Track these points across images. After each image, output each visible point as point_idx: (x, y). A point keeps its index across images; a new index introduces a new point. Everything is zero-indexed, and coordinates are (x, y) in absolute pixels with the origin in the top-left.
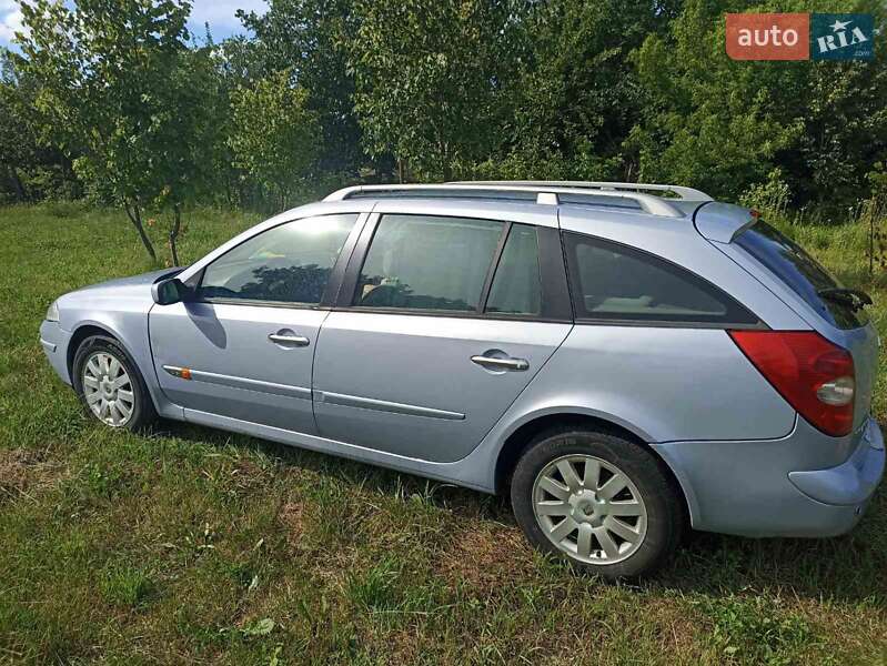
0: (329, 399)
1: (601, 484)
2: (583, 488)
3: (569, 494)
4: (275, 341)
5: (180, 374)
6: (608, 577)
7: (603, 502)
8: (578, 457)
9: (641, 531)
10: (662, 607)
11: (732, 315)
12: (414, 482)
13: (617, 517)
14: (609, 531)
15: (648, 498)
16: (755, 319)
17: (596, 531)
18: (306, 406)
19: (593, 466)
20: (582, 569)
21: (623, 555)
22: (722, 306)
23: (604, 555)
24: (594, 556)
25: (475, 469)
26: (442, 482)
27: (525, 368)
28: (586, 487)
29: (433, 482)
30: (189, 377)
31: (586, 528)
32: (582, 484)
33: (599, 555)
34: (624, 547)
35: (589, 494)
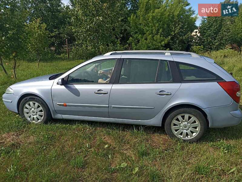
0: (114, 107)
1: (189, 120)
2: (184, 122)
3: (181, 123)
4: (97, 93)
5: (63, 105)
6: (191, 142)
7: (189, 124)
8: (183, 115)
9: (199, 129)
10: (205, 146)
11: (218, 79)
12: (138, 126)
13: (192, 127)
14: (191, 131)
15: (201, 122)
16: (223, 79)
17: (187, 131)
18: (106, 110)
19: (187, 116)
20: (184, 141)
21: (194, 136)
22: (215, 77)
23: (189, 137)
24: (187, 137)
25: (156, 121)
26: (145, 126)
27: (170, 94)
28: (185, 121)
29: (143, 126)
30: (66, 106)
31: (185, 131)
32: (184, 121)
33: (188, 137)
34: (194, 134)
35: (186, 123)
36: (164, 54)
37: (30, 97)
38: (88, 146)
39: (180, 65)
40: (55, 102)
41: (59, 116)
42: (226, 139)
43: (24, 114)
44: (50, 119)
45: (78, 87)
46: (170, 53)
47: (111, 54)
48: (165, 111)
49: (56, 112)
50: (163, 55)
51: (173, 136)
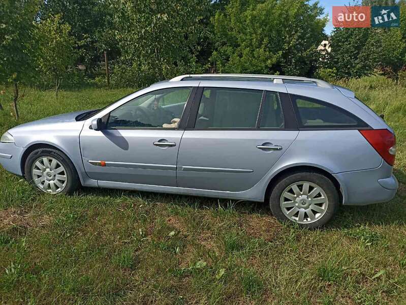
0: (185, 169)
1: (309, 192)
2: (301, 195)
3: (296, 198)
4: (157, 145)
5: (100, 164)
6: (312, 227)
7: (310, 199)
8: (300, 183)
9: (325, 208)
10: (335, 235)
11: (360, 125)
12: (225, 201)
13: (315, 204)
14: (312, 210)
15: (330, 195)
16: (367, 125)
17: (306, 211)
19: (306, 186)
20: (301, 226)
21: (317, 218)
22: (355, 121)
23: (309, 219)
24: (305, 220)
25: (255, 193)
26: (238, 200)
27: (280, 149)
28: (304, 194)
29: (233, 200)
30: (105, 165)
31: (302, 210)
32: (302, 193)
33: (307, 220)
34: (317, 215)
35: (305, 197)
36: (272, 81)
37: (43, 149)
38: (141, 233)
39: (298, 100)
40: (87, 159)
41: (94, 183)
42: (370, 225)
43: (32, 178)
44: (77, 187)
45: (126, 133)
46: (283, 79)
47: (182, 80)
48: (270, 177)
49: (88, 175)
50: (271, 83)
51: (282, 218)
